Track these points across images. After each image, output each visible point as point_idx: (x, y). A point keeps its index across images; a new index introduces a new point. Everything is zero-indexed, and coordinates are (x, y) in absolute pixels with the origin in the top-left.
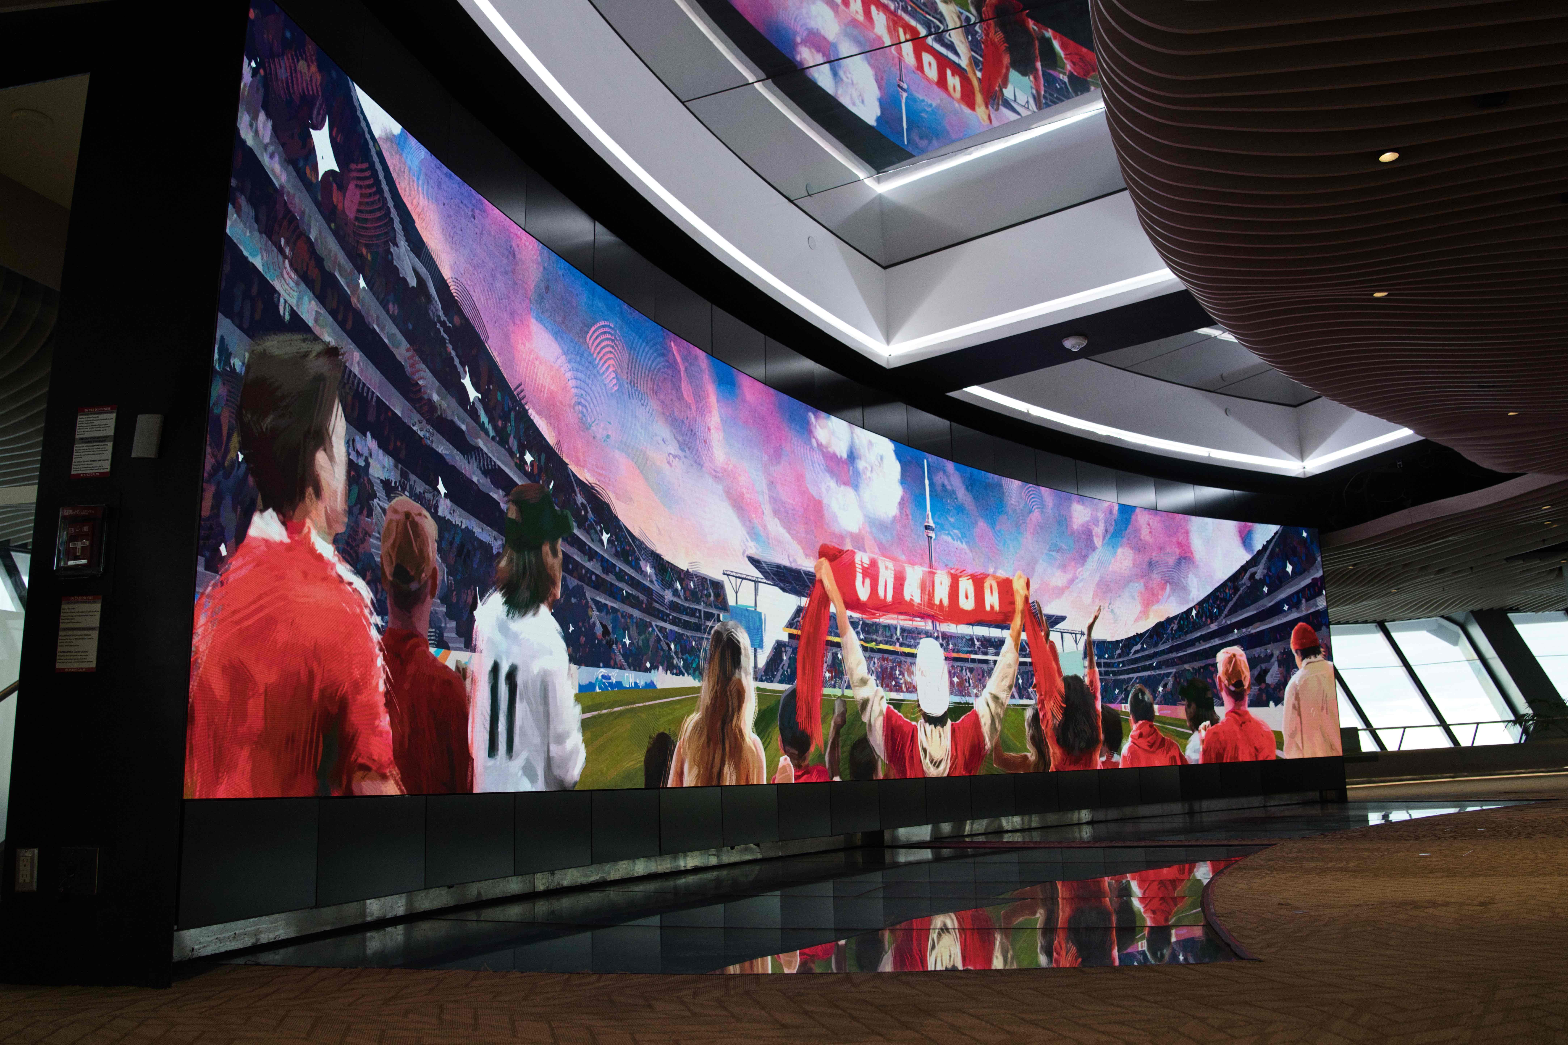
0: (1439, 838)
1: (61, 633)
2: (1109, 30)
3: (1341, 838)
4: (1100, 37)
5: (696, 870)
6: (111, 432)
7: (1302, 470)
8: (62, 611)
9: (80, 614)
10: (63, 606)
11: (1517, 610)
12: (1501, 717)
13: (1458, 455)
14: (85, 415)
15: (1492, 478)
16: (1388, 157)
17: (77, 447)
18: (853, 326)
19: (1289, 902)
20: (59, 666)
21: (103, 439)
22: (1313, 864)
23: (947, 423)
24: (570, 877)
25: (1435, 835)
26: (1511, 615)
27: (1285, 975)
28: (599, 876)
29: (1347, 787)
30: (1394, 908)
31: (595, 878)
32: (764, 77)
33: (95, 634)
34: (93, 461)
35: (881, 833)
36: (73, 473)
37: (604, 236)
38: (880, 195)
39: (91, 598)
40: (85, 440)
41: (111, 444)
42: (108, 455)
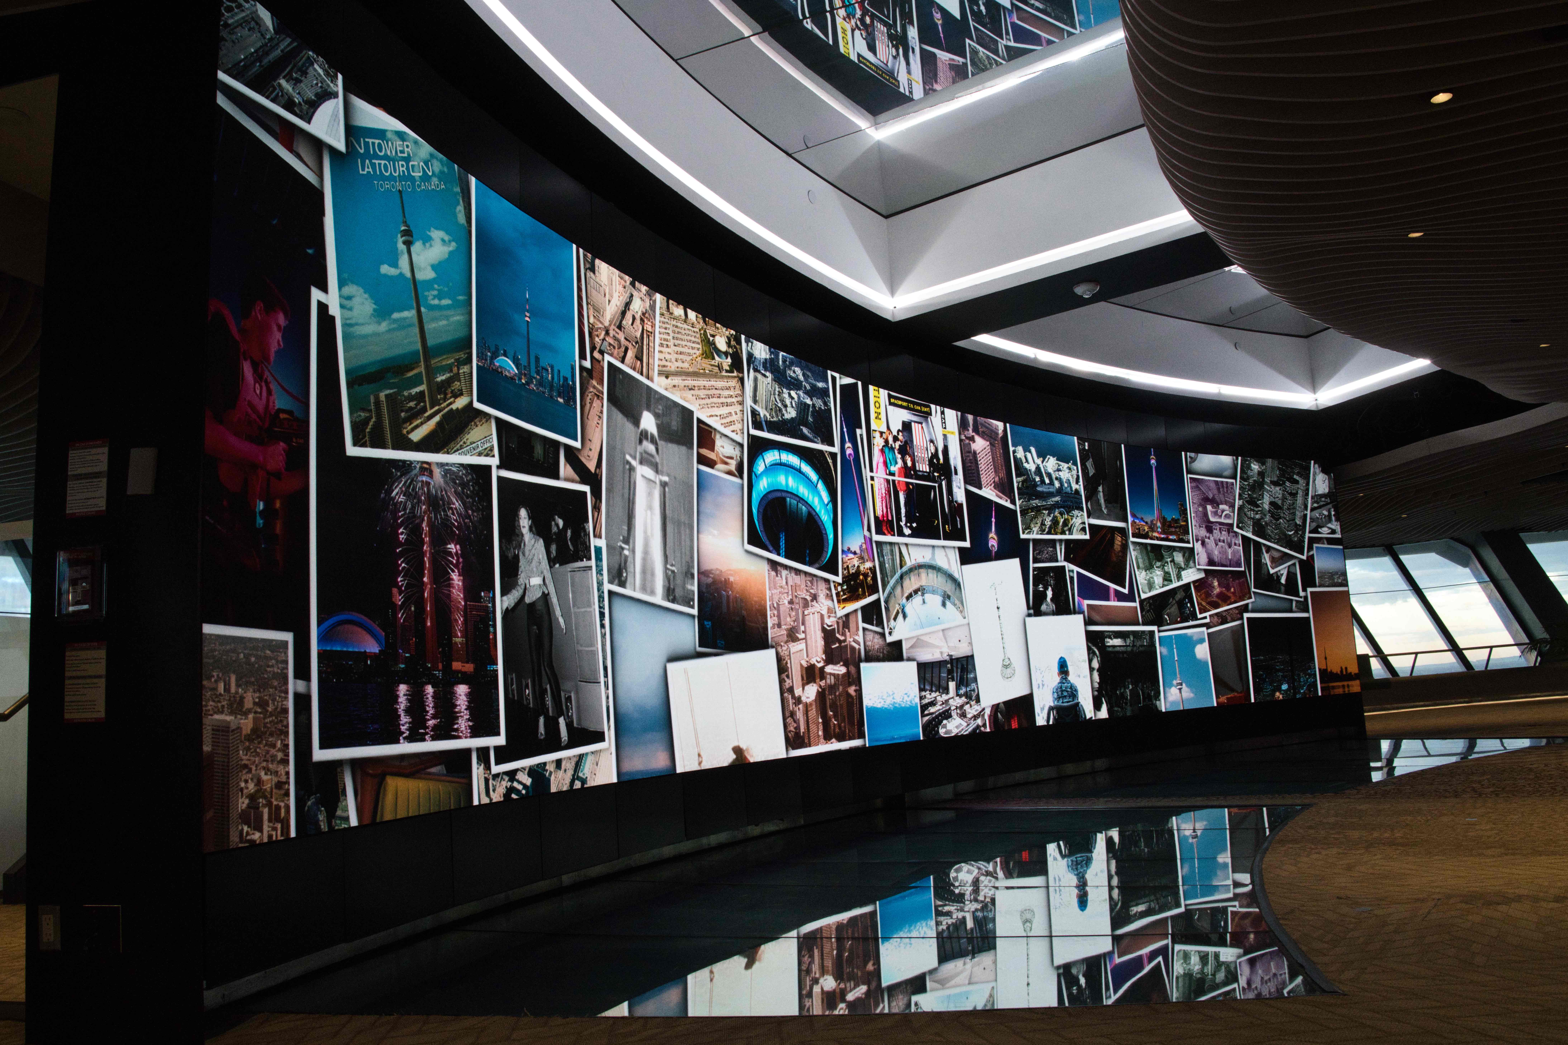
1: (67, 682)
5: (721, 847)
6: (104, 467)
7: (1315, 402)
8: (66, 659)
9: (85, 661)
10: (68, 654)
11: (1530, 530)
12: (1515, 640)
13: (1482, 386)
14: (78, 449)
15: (1517, 407)
16: (1442, 98)
17: (70, 484)
18: (857, 280)
19: (1347, 893)
20: (67, 716)
21: (97, 475)
24: (597, 871)
26: (1522, 535)
27: (1375, 1015)
32: (760, 29)
33: (102, 682)
34: (88, 499)
36: (68, 512)
38: (878, 141)
39: (96, 644)
40: (79, 477)
41: (105, 480)
42: (103, 492)
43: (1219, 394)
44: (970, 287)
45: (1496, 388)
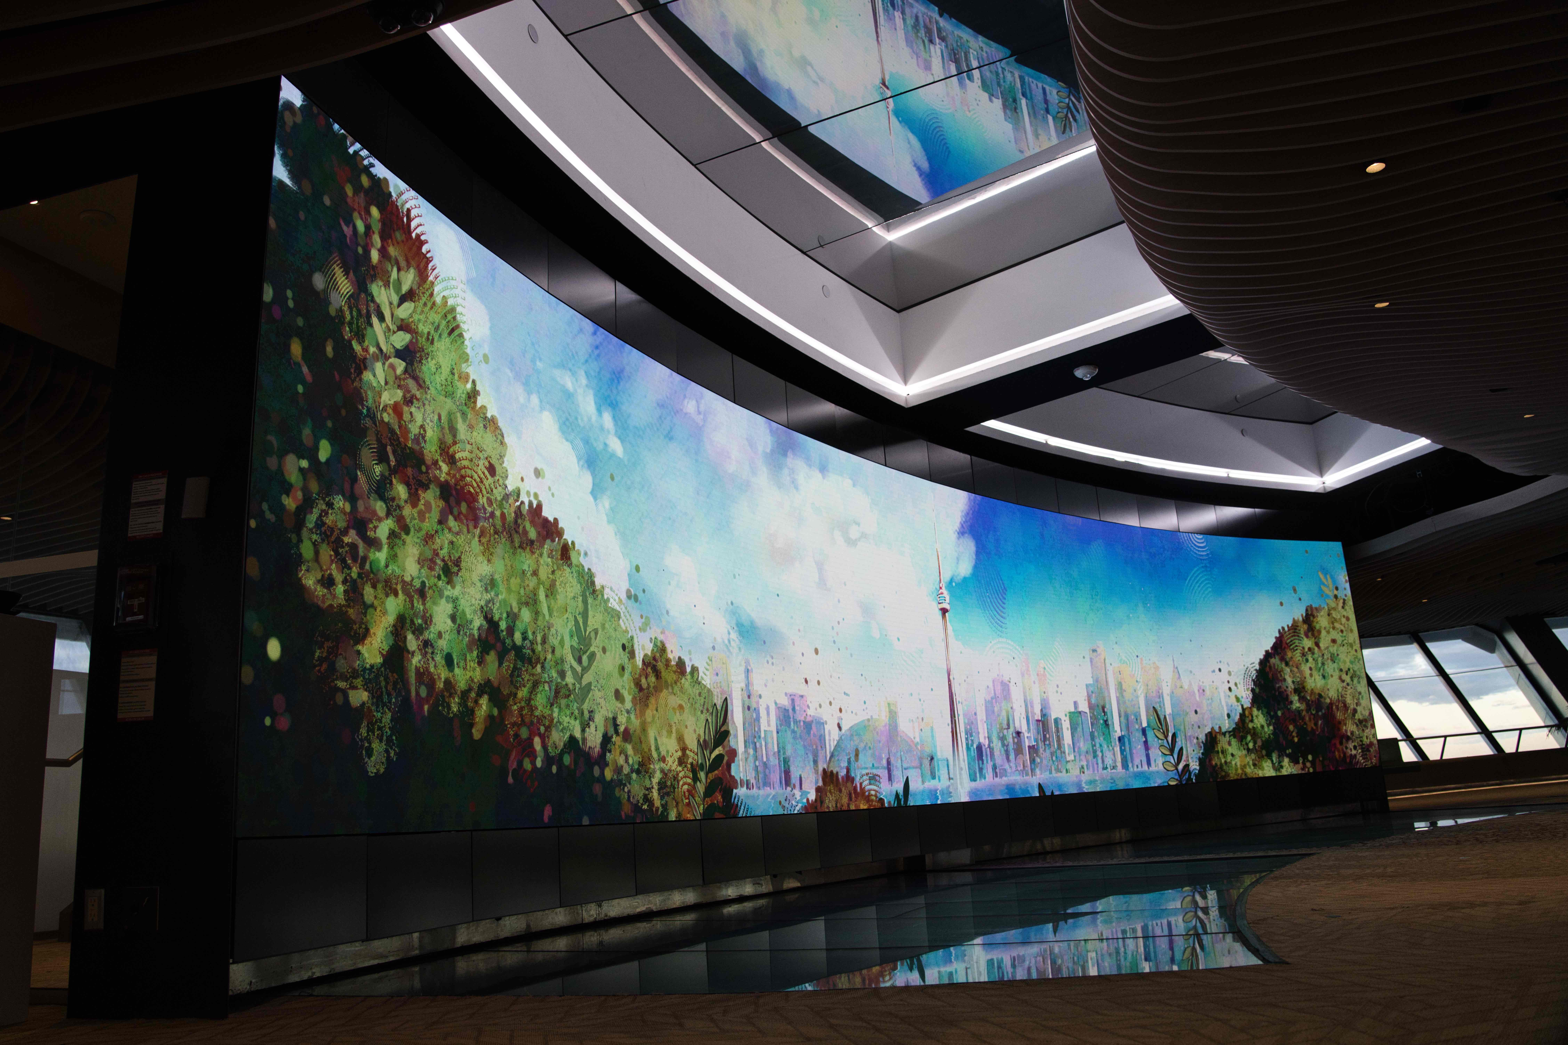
0: (1481, 842)
1: (121, 685)
2: (1089, 64)
3: (1380, 845)
4: (1082, 72)
5: (740, 899)
6: (162, 495)
7: (1322, 485)
8: (122, 664)
9: (138, 666)
10: (123, 660)
11: (1554, 615)
12: (1544, 722)
13: (1477, 461)
14: (140, 481)
15: (1514, 482)
16: (1376, 167)
17: (132, 511)
18: (871, 369)
19: (1322, 907)
20: (120, 716)
21: (156, 503)
22: (1350, 871)
23: (968, 457)
24: (616, 908)
25: (1477, 839)
26: (1547, 620)
27: (1312, 976)
28: (646, 906)
29: (1389, 798)
30: (1430, 910)
31: (641, 909)
32: (770, 136)
33: (152, 685)
34: (148, 523)
35: (922, 858)
36: (129, 535)
37: (626, 295)
38: (890, 242)
39: (148, 651)
40: (141, 504)
41: (162, 507)
42: (161, 517)
43: (1228, 478)
44: (977, 373)
45: (1488, 461)
